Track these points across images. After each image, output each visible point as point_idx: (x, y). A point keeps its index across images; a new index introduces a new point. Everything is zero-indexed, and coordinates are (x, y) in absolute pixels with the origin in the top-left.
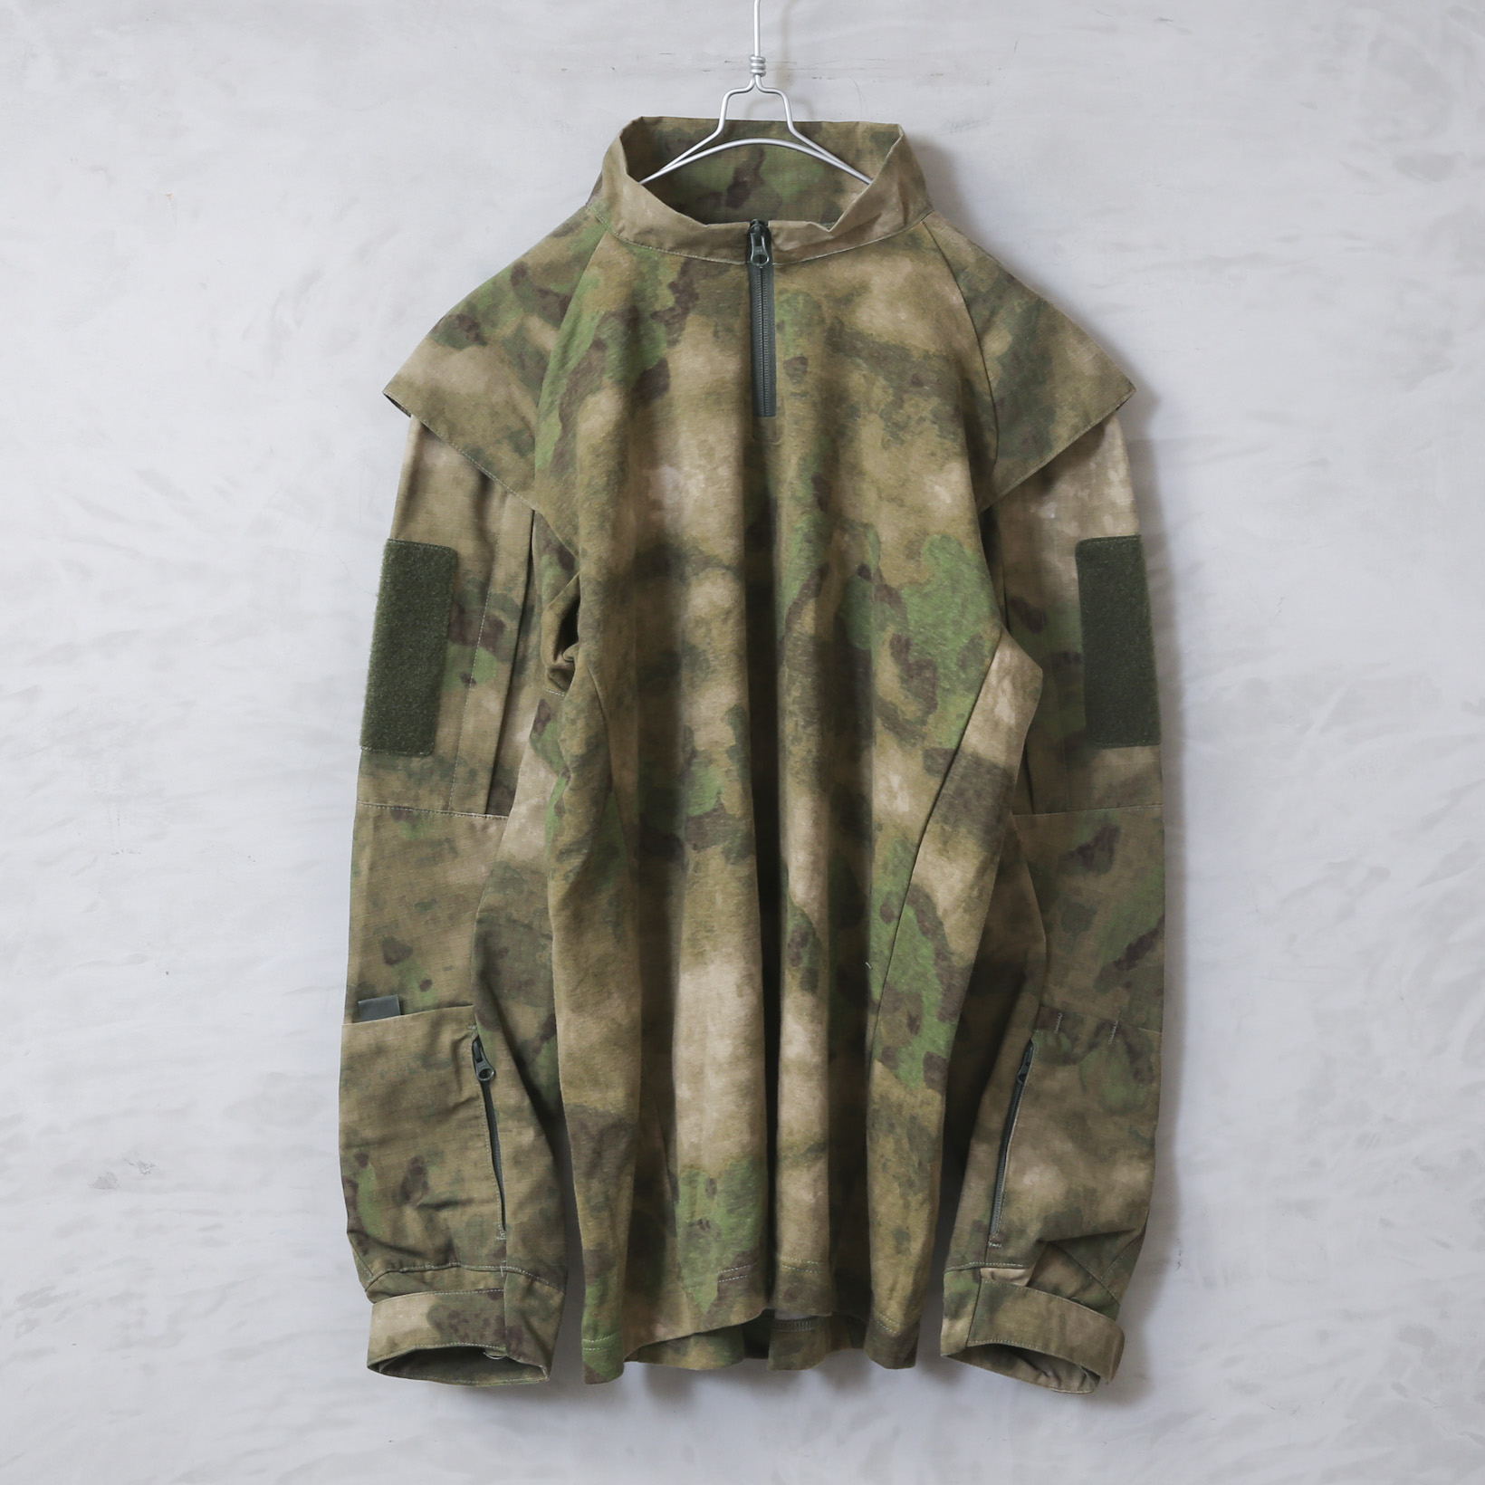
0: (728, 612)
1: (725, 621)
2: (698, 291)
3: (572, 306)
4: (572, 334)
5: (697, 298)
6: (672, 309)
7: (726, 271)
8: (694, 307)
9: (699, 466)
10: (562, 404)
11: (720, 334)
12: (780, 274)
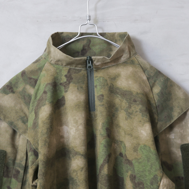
0: (83, 168)
1: (81, 171)
2: (73, 77)
3: (38, 82)
4: (38, 90)
5: (73, 79)
6: (66, 82)
7: (80, 71)
8: (72, 81)
9: (74, 126)
10: (35, 109)
11: (79, 89)
12: (96, 72)
